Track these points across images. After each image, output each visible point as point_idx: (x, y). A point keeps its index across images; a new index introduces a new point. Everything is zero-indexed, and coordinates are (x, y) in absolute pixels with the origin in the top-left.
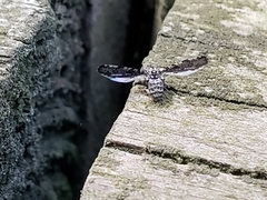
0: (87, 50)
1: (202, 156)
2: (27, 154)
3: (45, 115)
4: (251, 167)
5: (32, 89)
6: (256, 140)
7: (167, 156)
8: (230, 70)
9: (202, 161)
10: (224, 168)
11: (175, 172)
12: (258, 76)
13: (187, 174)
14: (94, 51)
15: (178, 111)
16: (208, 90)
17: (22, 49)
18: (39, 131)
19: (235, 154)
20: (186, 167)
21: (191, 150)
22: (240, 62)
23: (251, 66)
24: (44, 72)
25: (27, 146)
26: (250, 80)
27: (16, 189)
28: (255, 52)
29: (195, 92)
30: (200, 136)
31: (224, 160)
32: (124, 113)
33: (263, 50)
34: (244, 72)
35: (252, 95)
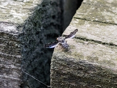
0: (62, 11)
1: (93, 39)
2: (41, 42)
3: (47, 31)
4: (108, 42)
5: (42, 21)
6: (111, 34)
7: (81, 39)
8: (105, 13)
9: (93, 40)
10: (100, 42)
11: (84, 43)
12: (113, 15)
13: (87, 44)
14: (65, 12)
15: (86, 26)
16: (97, 19)
17: (37, 7)
18: (45, 36)
19: (104, 38)
20: (87, 42)
21: (89, 37)
22: (108, 11)
23: (111, 12)
24: (46, 16)
25: (41, 39)
26: (110, 16)
27: (37, 53)
28: (113, 8)
29: (92, 20)
30: (93, 33)
31: (100, 40)
32: (69, 27)
33: (116, 7)
34: (109, 14)
35: (111, 21)
